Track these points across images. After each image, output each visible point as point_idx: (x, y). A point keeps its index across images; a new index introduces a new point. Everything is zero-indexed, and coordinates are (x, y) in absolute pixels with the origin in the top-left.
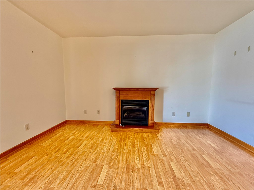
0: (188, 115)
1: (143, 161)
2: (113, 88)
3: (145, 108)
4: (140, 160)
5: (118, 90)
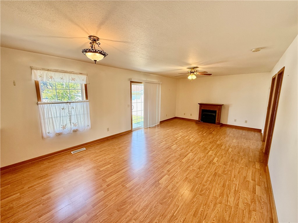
0: (246, 122)
2: (199, 104)
3: (214, 114)
5: (201, 105)
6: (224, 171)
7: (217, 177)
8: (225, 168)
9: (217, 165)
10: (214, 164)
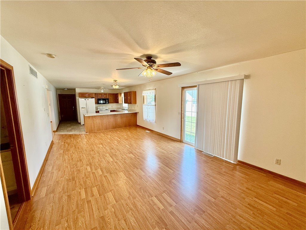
1: (127, 225)
4: (130, 223)
6: (76, 165)
7: (79, 160)
8: (77, 168)
9: (84, 166)
10: (87, 165)
